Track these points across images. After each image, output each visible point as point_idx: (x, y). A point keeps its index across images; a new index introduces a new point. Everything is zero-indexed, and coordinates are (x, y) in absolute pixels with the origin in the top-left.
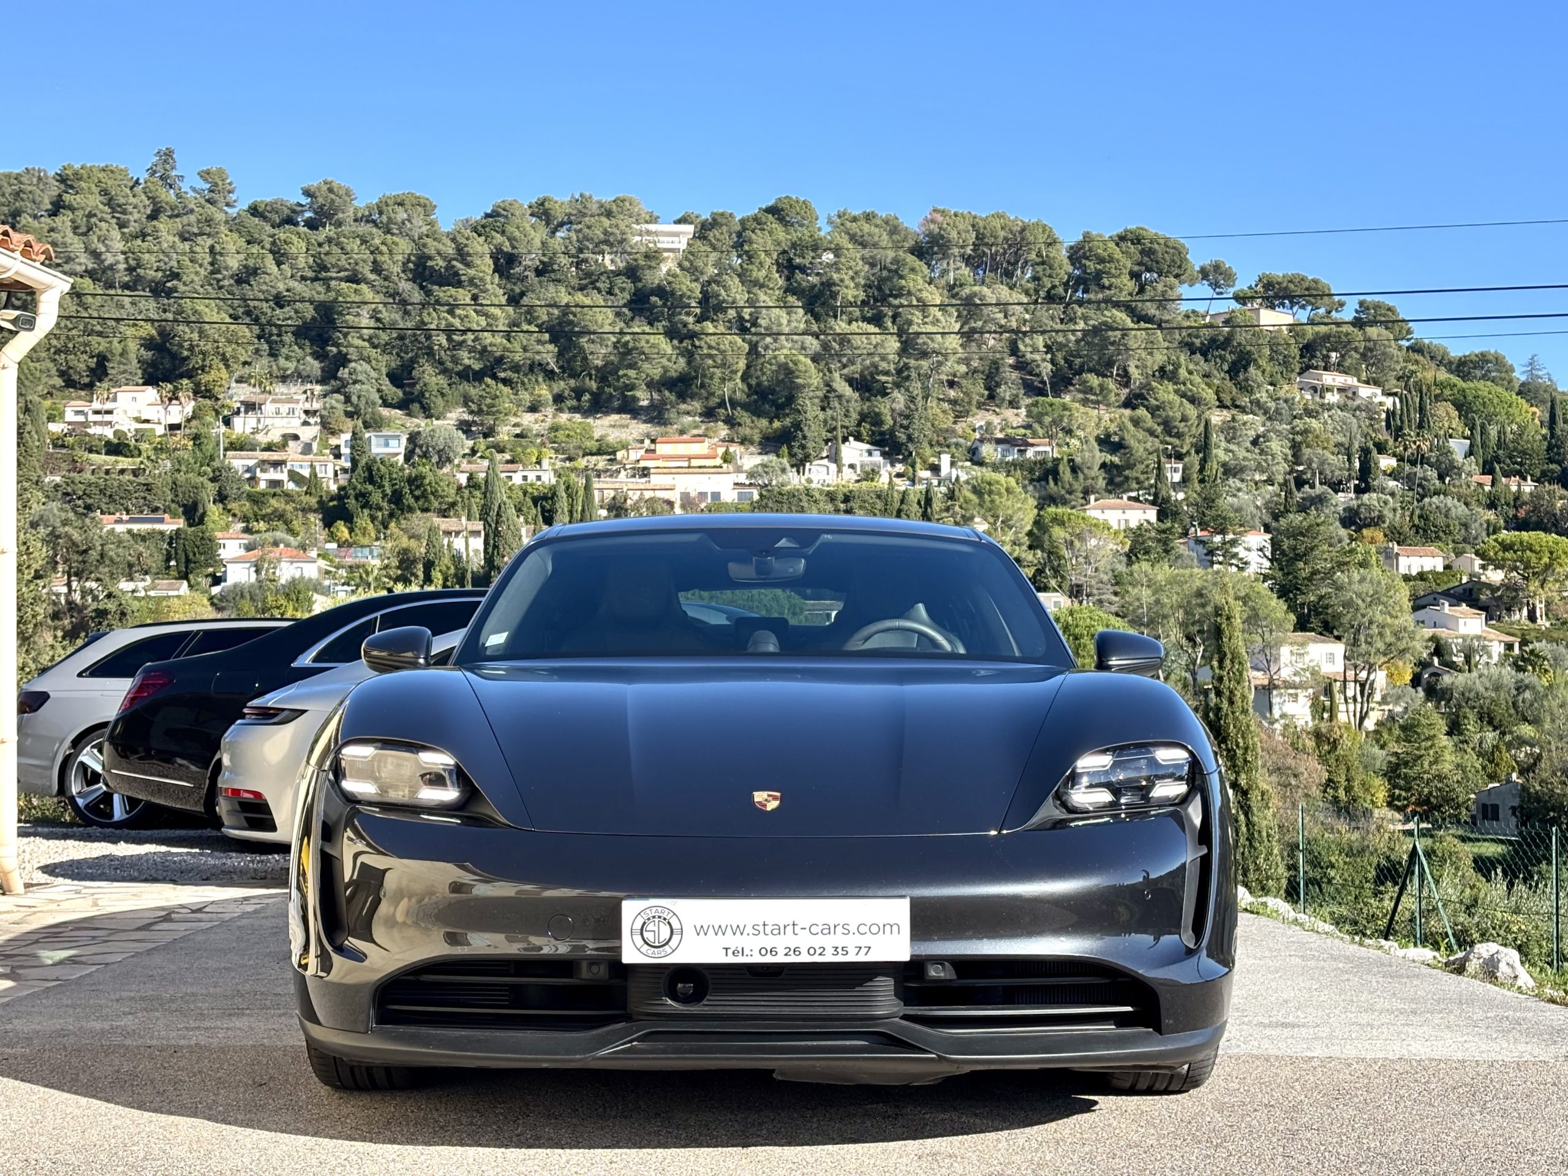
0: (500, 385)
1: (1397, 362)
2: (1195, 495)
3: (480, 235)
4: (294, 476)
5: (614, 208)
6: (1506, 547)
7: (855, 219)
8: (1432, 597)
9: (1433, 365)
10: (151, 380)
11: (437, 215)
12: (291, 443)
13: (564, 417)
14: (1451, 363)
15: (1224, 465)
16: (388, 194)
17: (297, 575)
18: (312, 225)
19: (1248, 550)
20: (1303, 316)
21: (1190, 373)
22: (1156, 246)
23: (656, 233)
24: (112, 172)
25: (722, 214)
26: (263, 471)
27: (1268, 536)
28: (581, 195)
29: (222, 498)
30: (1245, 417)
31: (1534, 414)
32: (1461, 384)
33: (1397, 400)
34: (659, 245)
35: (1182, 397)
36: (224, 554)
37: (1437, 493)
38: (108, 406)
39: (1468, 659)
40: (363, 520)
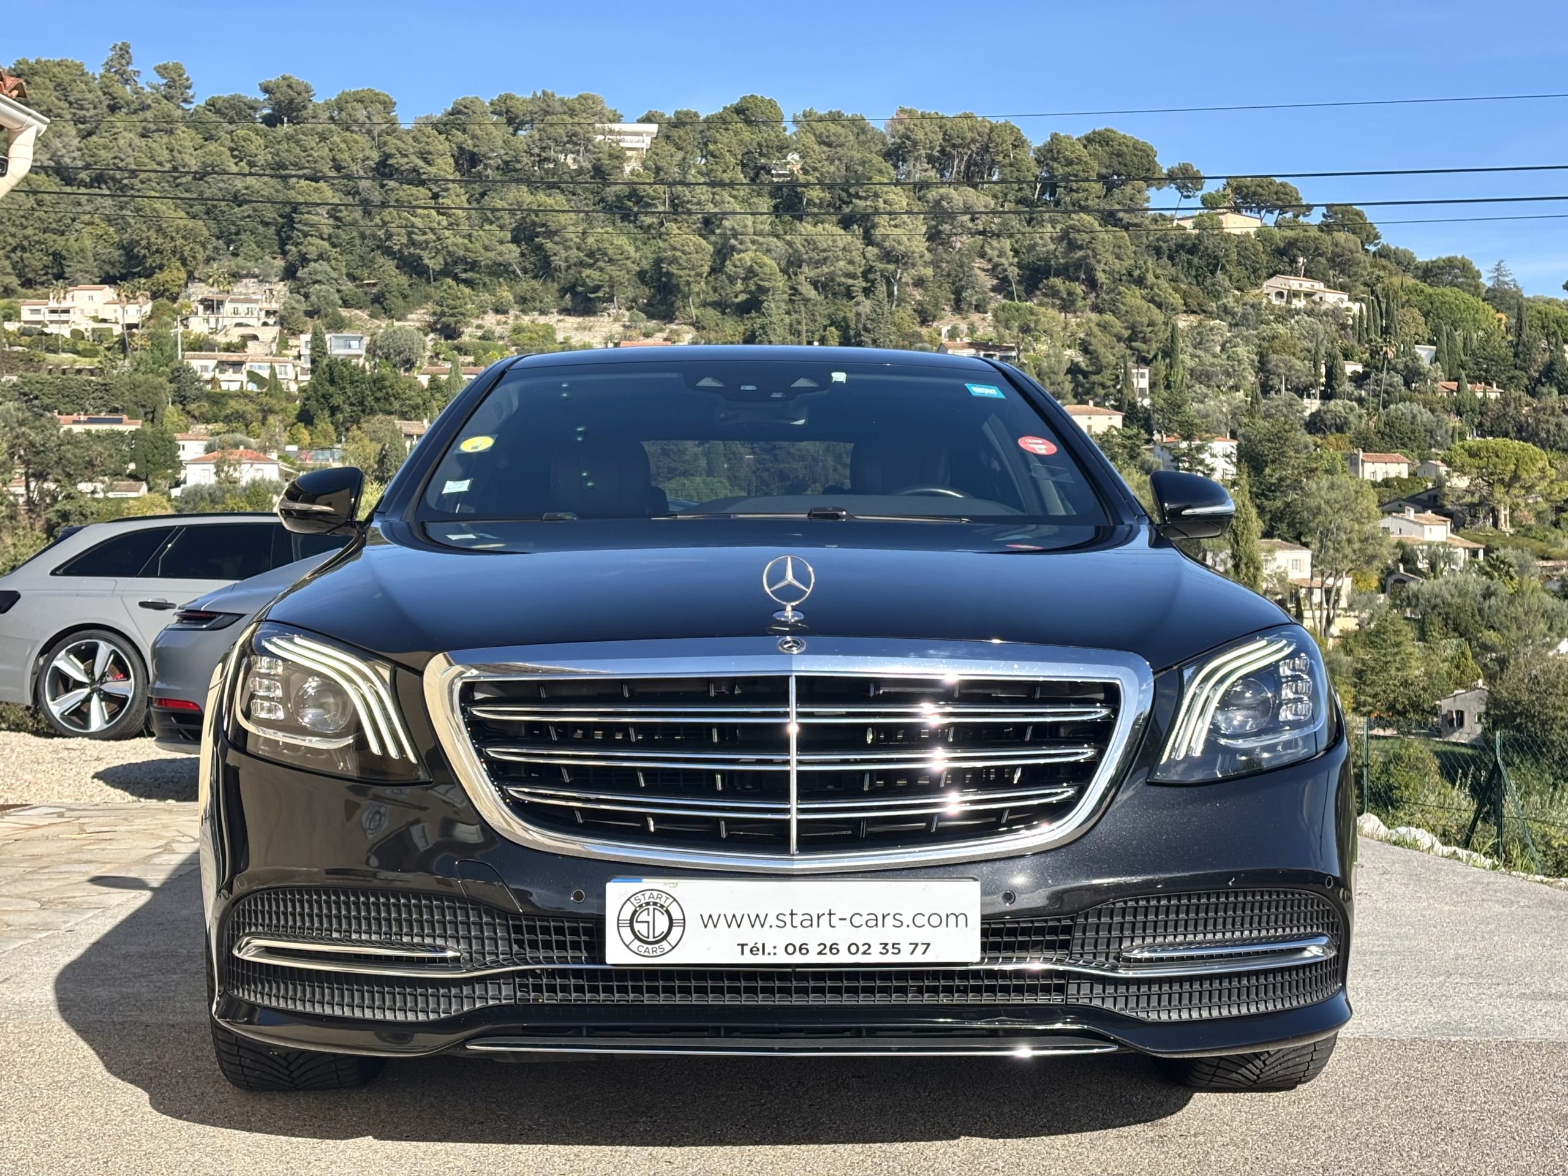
0: (462, 286)
1: (1365, 268)
2: (1162, 402)
3: (440, 133)
4: (253, 377)
5: (578, 106)
6: (1473, 454)
7: (821, 120)
8: (1396, 504)
9: (1400, 269)
10: (108, 280)
11: (397, 113)
12: (250, 343)
13: (526, 320)
14: (1417, 268)
15: (1192, 371)
16: (347, 90)
17: (258, 477)
18: (271, 121)
19: (1213, 456)
20: (1270, 219)
21: (1157, 277)
22: (1124, 148)
23: (619, 133)
24: (67, 67)
25: (687, 113)
26: (220, 372)
27: (1235, 443)
28: (544, 93)
29: (181, 399)
30: (1212, 323)
31: (1500, 320)
32: (1428, 290)
33: (1364, 306)
34: (622, 144)
35: (1149, 301)
36: (183, 455)
37: (1402, 399)
38: (64, 305)
39: (1433, 567)
40: (324, 424)
